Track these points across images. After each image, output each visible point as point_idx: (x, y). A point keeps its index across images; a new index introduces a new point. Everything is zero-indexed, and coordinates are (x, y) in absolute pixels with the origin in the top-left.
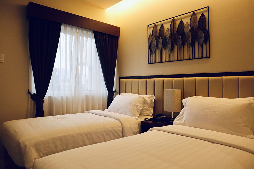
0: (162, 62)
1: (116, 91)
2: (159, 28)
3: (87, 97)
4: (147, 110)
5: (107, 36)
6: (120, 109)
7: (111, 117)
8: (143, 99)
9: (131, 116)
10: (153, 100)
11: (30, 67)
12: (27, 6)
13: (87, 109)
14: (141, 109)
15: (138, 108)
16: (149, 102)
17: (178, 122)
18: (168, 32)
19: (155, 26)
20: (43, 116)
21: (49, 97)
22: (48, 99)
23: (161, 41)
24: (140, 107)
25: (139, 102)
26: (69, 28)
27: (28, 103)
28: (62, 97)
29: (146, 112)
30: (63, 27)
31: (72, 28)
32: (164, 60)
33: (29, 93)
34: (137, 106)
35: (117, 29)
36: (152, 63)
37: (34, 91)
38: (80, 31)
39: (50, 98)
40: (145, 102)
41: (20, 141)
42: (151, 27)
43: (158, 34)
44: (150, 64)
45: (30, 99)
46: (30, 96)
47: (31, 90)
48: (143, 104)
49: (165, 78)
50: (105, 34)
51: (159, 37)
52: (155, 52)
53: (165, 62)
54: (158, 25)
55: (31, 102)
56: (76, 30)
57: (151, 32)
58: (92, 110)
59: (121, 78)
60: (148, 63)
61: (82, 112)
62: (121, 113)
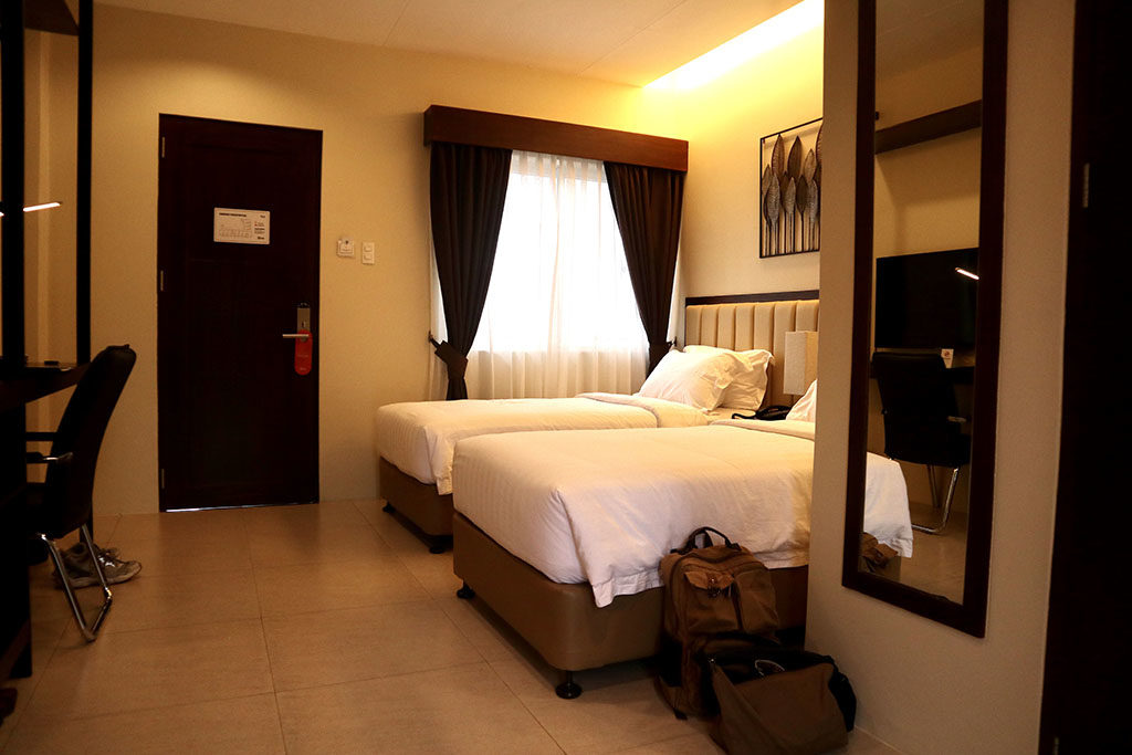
0: (794, 252)
1: (675, 342)
2: (789, 146)
3: (585, 356)
4: (749, 394)
5: (646, 173)
6: (669, 388)
7: (636, 405)
8: (732, 360)
9: (694, 406)
10: (766, 365)
11: (434, 274)
12: (425, 113)
13: (586, 389)
14: (723, 387)
15: (713, 385)
16: (752, 369)
17: (797, 415)
18: (812, 163)
19: (781, 142)
20: (466, 398)
21: (480, 353)
22: (477, 359)
23: (792, 189)
24: (722, 382)
25: (718, 367)
26: (532, 159)
27: (429, 366)
28: (514, 353)
29: (743, 400)
30: (515, 158)
31: (540, 159)
32: (799, 248)
33: (432, 340)
34: (714, 379)
35: (681, 148)
36: (771, 256)
37: (442, 336)
38: (565, 163)
39: (482, 354)
40: (737, 369)
41: (426, 428)
42: (769, 146)
43: (786, 169)
44: (766, 257)
45: (433, 356)
46: (433, 349)
47: (436, 331)
48: (731, 375)
49: (800, 301)
50: (640, 168)
51: (789, 175)
52: (778, 221)
53: (803, 251)
54: (787, 140)
55: (436, 365)
56: (553, 161)
57: (768, 161)
58: (599, 391)
59: (691, 301)
60: (761, 256)
61: (571, 395)
62: (671, 400)
